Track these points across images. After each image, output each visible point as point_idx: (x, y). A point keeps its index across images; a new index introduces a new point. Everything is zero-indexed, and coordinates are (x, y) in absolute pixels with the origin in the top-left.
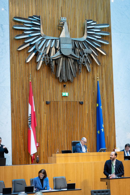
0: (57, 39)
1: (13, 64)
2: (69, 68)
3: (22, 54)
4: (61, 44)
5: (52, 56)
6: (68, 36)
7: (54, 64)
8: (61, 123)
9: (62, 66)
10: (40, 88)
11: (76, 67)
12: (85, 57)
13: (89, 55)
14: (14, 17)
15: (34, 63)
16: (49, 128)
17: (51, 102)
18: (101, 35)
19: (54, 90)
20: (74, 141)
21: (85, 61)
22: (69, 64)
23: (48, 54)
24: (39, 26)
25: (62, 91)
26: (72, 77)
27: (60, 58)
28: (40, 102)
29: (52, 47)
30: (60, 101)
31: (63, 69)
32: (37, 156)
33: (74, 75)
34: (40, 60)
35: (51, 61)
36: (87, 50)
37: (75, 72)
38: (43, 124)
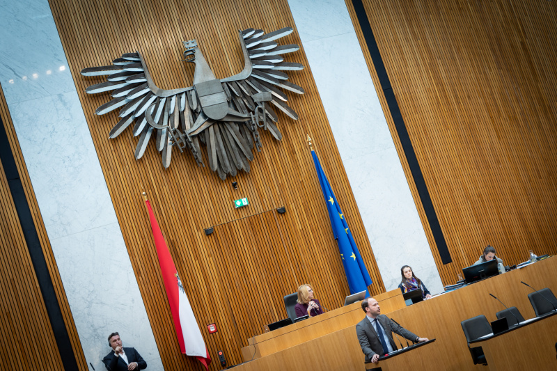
0: (189, 91)
1: (110, 172)
2: (233, 145)
3: (122, 146)
4: (201, 99)
5: (188, 129)
6: (212, 77)
7: (198, 145)
8: (250, 267)
9: (218, 145)
10: (184, 206)
11: (249, 138)
12: (260, 110)
13: (268, 103)
14: (81, 70)
15: (154, 156)
16: (227, 285)
17: (215, 228)
18: (280, 55)
19: (215, 200)
20: (290, 295)
21: (263, 118)
22: (230, 137)
23: (178, 128)
24: (142, 74)
25: (232, 199)
26: (245, 162)
27: (208, 128)
28: (192, 237)
29: (182, 109)
30: (234, 220)
31: (220, 150)
32: (218, 353)
33: (248, 157)
34: (166, 145)
35: (190, 140)
36: (260, 96)
37: (249, 149)
38: (212, 280)
